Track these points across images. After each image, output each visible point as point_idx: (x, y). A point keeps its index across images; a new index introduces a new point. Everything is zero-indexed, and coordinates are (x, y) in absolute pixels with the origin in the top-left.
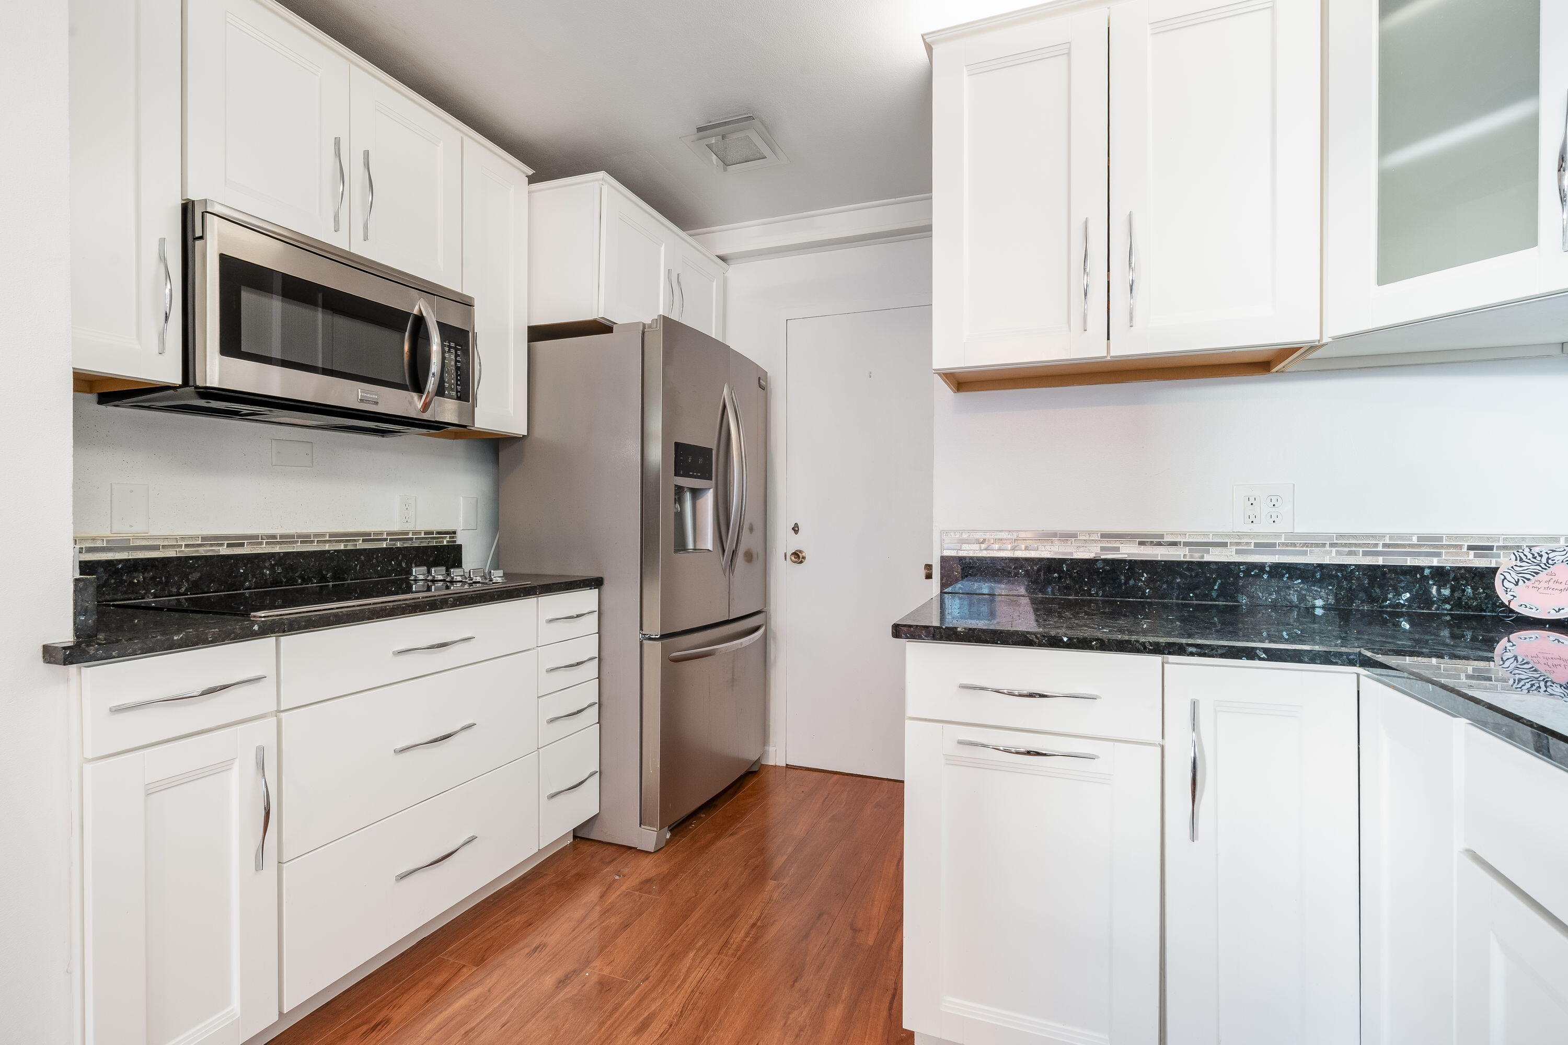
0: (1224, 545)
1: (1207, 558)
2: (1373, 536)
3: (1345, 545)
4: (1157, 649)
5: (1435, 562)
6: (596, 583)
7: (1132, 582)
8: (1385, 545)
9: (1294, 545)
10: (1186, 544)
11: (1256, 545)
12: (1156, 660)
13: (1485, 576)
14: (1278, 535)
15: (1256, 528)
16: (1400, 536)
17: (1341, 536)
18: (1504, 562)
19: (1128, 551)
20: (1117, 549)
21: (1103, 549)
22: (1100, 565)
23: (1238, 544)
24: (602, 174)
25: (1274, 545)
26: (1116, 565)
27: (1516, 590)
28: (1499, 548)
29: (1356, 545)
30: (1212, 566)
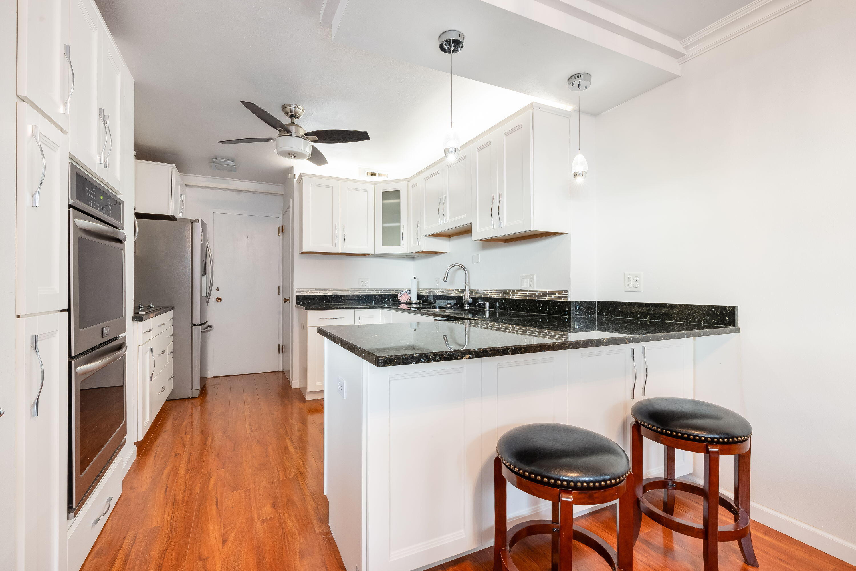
0: (357, 291)
1: (354, 294)
2: (381, 289)
3: (377, 291)
4: (354, 308)
5: (390, 294)
6: (173, 308)
7: (340, 300)
8: (383, 291)
9: (369, 291)
10: (350, 291)
11: (363, 291)
12: (353, 310)
13: (396, 296)
14: (366, 289)
15: (363, 288)
16: (385, 289)
17: (377, 289)
18: (399, 293)
19: (339, 293)
20: (337, 293)
21: (334, 292)
22: (334, 296)
23: (360, 291)
24: (174, 165)
25: (366, 291)
26: (337, 296)
27: (400, 298)
28: (399, 291)
29: (379, 291)
30: (355, 296)
